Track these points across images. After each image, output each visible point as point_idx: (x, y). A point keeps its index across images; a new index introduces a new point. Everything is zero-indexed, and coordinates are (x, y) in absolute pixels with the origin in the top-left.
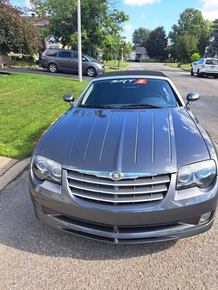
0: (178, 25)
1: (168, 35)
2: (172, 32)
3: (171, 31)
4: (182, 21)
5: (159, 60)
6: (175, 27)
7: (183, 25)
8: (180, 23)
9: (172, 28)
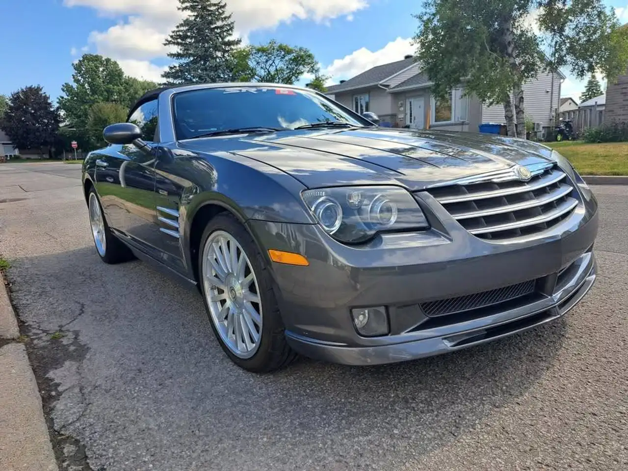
0: (75, 85)
1: (58, 105)
2: (66, 97)
3: (62, 95)
4: (82, 76)
5: (48, 157)
6: (67, 88)
7: (86, 85)
8: (77, 81)
9: (63, 90)
